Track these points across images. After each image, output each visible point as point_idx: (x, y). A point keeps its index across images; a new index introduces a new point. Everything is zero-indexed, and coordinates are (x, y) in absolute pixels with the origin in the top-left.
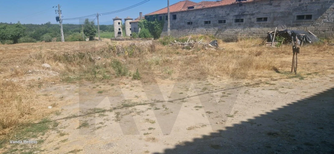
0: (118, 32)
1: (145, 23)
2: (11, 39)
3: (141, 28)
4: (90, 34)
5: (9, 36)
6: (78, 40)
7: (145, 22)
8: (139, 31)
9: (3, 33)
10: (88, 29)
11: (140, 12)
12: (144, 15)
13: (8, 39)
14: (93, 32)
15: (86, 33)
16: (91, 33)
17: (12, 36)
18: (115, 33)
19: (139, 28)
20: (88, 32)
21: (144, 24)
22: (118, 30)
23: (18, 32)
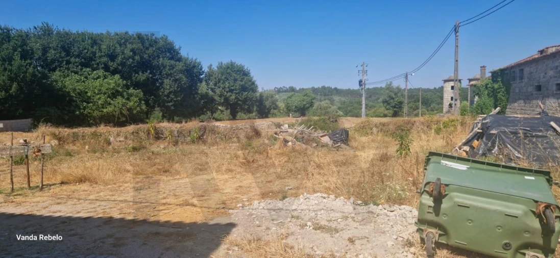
0: (448, 104)
1: (488, 86)
2: (295, 111)
3: (479, 97)
4: (392, 107)
5: (294, 107)
6: (382, 115)
7: (488, 84)
8: (475, 103)
9: (288, 103)
10: (388, 99)
11: (483, 66)
12: (490, 71)
13: (292, 111)
14: (397, 103)
15: (385, 104)
16: (394, 105)
17: (296, 107)
18: (444, 106)
19: (474, 96)
20: (389, 104)
21: (486, 88)
22: (450, 100)
23: (304, 103)
